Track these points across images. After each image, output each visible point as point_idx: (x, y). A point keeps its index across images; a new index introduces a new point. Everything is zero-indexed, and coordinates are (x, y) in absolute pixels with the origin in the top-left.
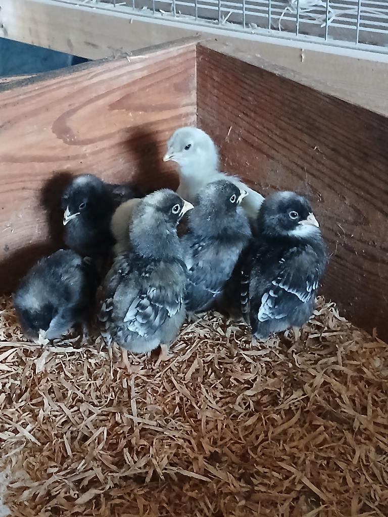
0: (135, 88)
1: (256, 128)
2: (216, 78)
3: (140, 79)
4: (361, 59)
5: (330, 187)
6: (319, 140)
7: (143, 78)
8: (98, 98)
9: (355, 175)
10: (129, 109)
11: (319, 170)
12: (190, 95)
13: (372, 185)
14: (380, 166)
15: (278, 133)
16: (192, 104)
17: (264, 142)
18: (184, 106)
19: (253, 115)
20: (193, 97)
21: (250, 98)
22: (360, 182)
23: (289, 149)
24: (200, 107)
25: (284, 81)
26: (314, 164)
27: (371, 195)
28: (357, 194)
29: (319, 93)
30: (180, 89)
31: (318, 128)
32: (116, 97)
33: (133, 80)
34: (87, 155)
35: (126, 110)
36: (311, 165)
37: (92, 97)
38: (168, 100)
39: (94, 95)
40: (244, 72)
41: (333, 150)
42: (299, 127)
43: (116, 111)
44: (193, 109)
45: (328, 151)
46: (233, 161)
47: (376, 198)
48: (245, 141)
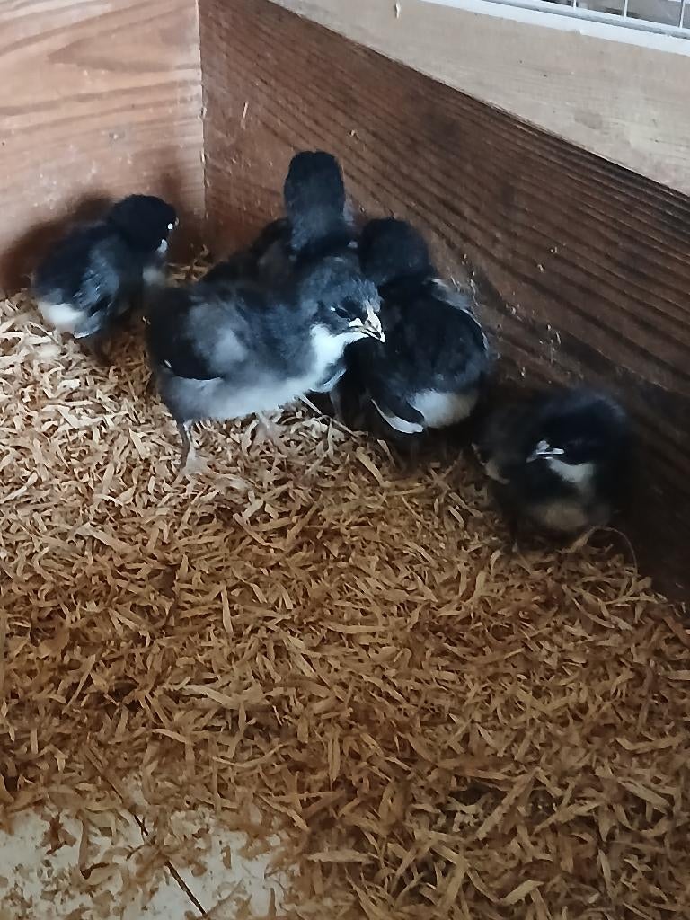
0: (92, 31)
1: (278, 104)
2: (225, 24)
3: (100, 17)
4: (480, 14)
5: (373, 195)
6: (357, 121)
7: (105, 16)
8: (30, 40)
9: (402, 174)
10: (82, 63)
11: (359, 169)
12: (189, 51)
13: (424, 189)
14: (433, 159)
15: (306, 110)
16: (193, 67)
17: (289, 127)
18: (179, 68)
19: (273, 82)
20: (195, 55)
21: (269, 55)
22: (410, 187)
23: (319, 136)
24: (207, 73)
25: (309, 26)
26: (353, 159)
27: (424, 206)
28: (408, 206)
29: (353, 43)
30: (172, 39)
31: (355, 101)
32: (58, 42)
33: (87, 17)
34: (13, 132)
35: (79, 65)
36: (349, 161)
37: (18, 39)
38: (152, 54)
39: (22, 36)
40: (259, 13)
41: (374, 135)
42: (331, 99)
43: (61, 65)
44: (197, 75)
45: (369, 138)
46: (253, 160)
47: (430, 211)
48: (266, 126)
